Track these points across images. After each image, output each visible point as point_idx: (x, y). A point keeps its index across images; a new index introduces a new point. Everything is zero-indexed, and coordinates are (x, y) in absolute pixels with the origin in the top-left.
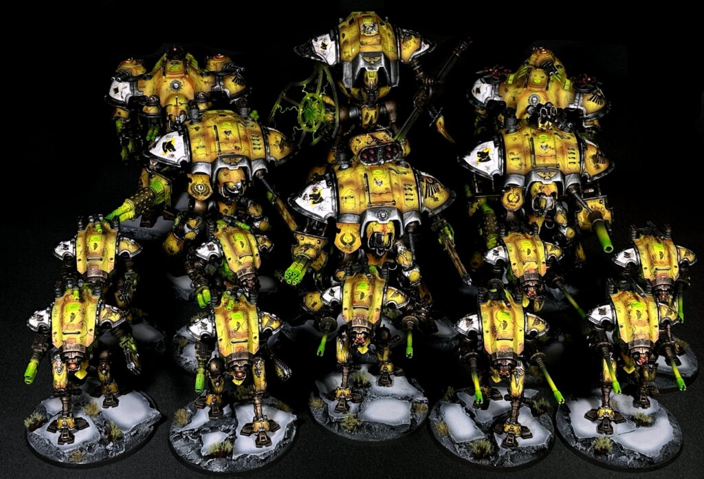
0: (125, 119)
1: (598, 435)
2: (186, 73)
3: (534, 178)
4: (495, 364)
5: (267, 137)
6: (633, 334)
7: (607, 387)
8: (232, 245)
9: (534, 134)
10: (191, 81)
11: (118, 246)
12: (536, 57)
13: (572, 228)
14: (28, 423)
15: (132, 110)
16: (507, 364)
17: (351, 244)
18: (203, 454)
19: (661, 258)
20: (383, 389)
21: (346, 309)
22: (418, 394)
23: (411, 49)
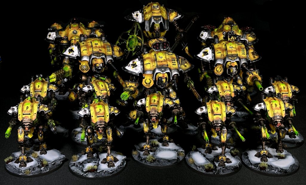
0: (53, 48)
1: (261, 162)
2: (79, 27)
3: (227, 60)
4: (214, 126)
5: (113, 48)
6: (274, 114)
7: (264, 142)
8: (98, 86)
9: (227, 43)
10: (81, 30)
11: (48, 87)
12: (226, 20)
13: (245, 86)
14: (6, 160)
15: (57, 45)
16: (219, 125)
17: (149, 83)
18: (84, 171)
19: (284, 89)
20: (164, 147)
21: (147, 107)
22: (180, 149)
23: (173, 16)
